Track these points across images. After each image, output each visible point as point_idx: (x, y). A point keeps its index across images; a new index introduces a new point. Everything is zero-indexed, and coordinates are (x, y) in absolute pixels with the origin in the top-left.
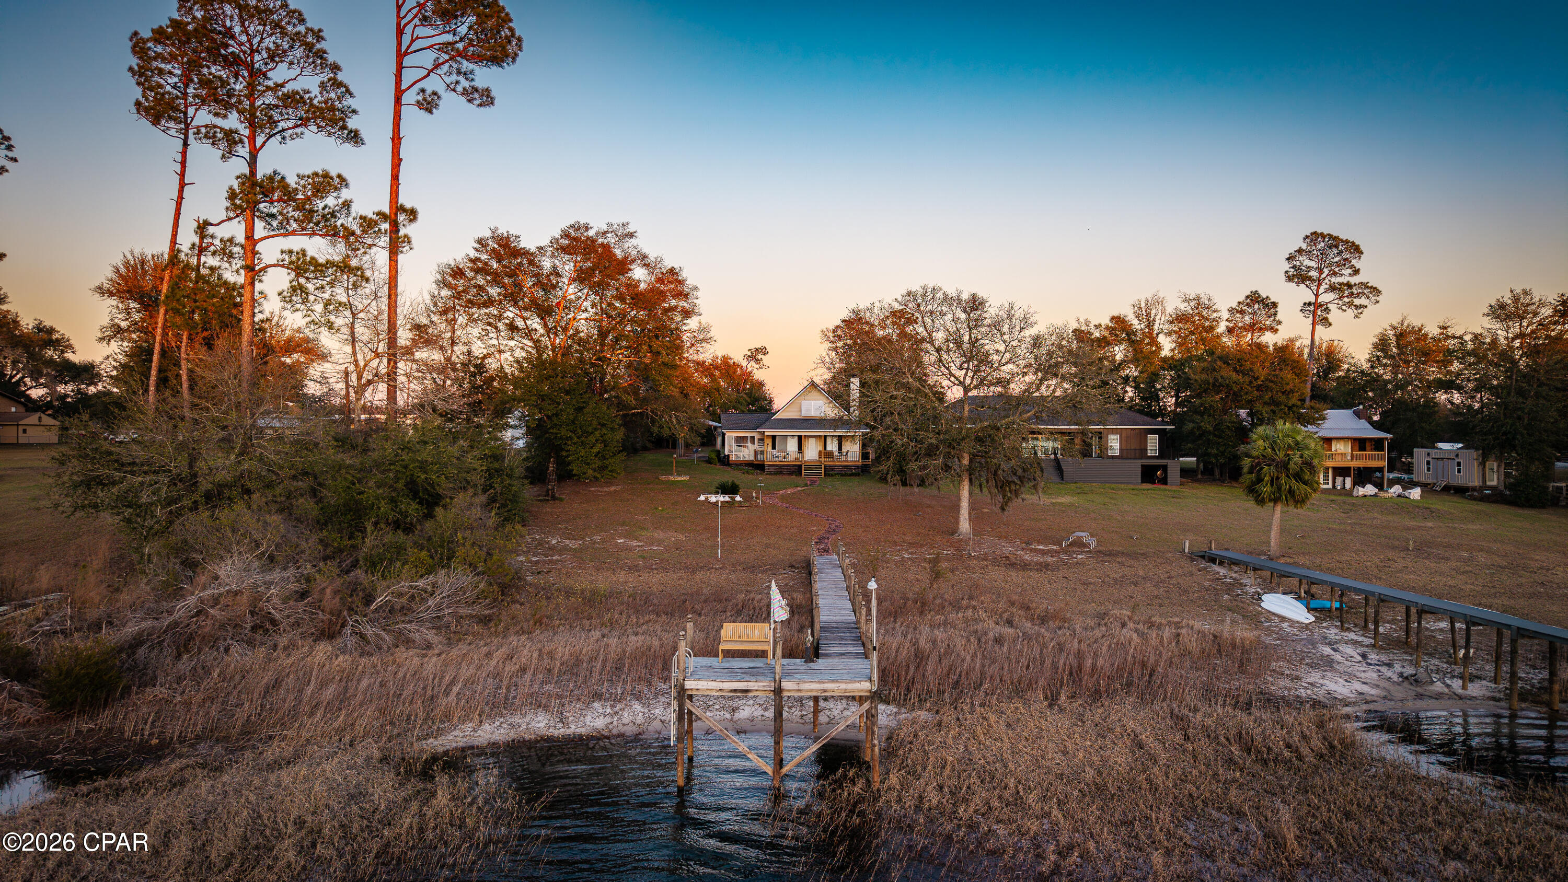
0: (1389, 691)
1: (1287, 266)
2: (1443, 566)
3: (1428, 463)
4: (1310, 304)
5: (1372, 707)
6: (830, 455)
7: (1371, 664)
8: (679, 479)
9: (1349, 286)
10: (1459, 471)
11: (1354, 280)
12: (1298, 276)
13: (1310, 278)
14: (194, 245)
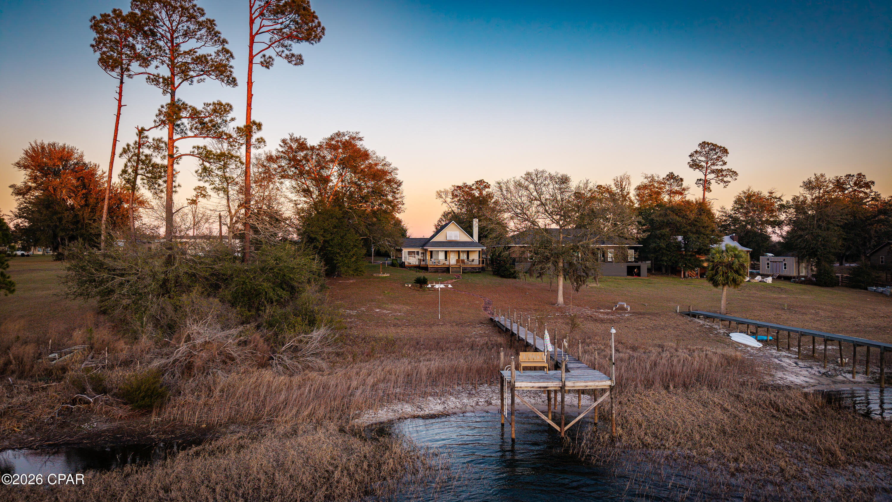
0: (819, 380)
1: (689, 160)
2: (807, 318)
3: (768, 264)
4: (700, 180)
5: (815, 388)
6: (463, 261)
7: (801, 367)
8: (385, 275)
9: (722, 171)
10: (785, 268)
11: (724, 168)
12: (695, 165)
13: (702, 167)
14: (136, 142)
